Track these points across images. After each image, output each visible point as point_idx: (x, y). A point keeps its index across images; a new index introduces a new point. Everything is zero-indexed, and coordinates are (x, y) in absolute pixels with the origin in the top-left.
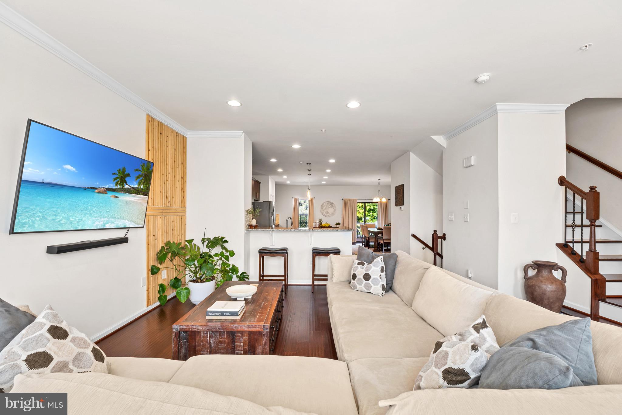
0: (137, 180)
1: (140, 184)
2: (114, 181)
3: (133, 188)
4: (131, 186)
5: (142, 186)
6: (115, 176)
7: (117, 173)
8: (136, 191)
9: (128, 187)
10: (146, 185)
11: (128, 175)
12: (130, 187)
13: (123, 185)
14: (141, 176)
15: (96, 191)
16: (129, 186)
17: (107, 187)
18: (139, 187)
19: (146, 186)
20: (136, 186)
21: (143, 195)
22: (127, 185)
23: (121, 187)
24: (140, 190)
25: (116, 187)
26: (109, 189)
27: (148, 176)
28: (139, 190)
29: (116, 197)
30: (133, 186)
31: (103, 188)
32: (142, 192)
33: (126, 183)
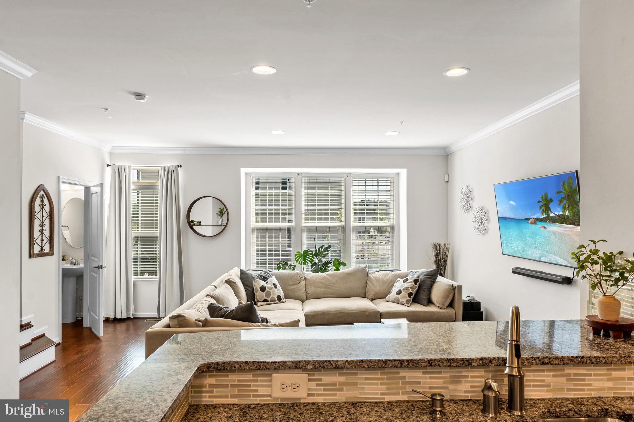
0: (561, 205)
1: (564, 210)
2: (540, 209)
3: (558, 216)
4: (555, 213)
5: (567, 212)
6: (541, 204)
7: (541, 200)
8: (562, 220)
9: (553, 215)
10: (572, 210)
11: (551, 201)
12: (555, 215)
13: (548, 213)
14: (564, 198)
15: (529, 222)
16: (554, 213)
17: (536, 217)
18: (565, 214)
19: (572, 212)
20: (561, 213)
21: (570, 224)
22: (552, 212)
23: (547, 216)
24: (566, 217)
25: (542, 217)
26: (538, 219)
27: (571, 196)
28: (564, 218)
29: (545, 228)
30: (557, 214)
31: (533, 218)
32: (568, 220)
33: (550, 210)
